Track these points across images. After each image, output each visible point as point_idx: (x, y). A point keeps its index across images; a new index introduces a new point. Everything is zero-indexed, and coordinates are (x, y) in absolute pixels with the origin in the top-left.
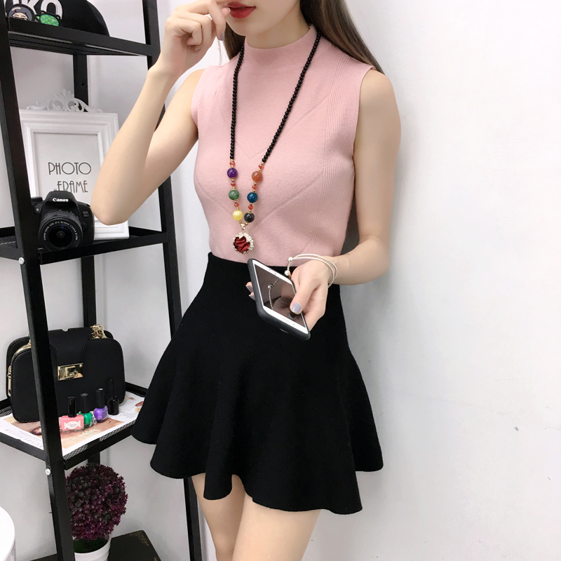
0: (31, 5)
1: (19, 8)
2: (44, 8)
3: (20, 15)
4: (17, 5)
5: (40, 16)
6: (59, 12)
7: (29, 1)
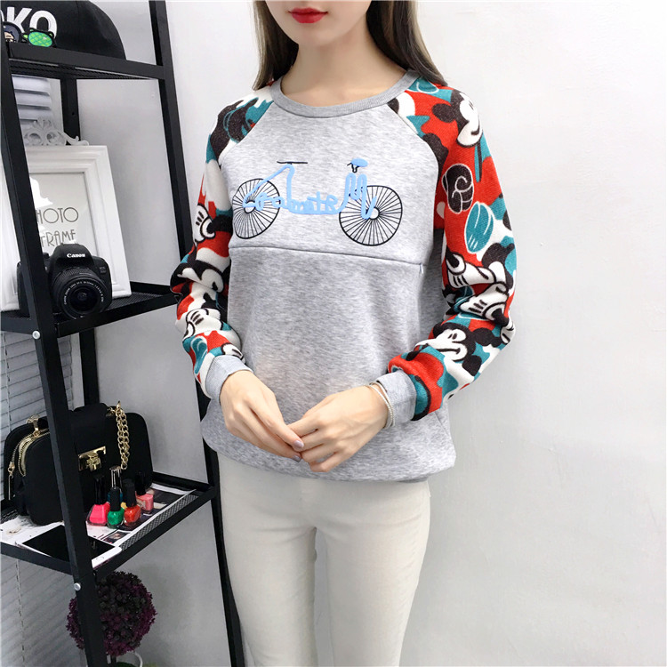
0: (18, 22)
1: (5, 27)
2: (34, 24)
5: (28, 34)
6: (53, 28)
7: (15, 17)
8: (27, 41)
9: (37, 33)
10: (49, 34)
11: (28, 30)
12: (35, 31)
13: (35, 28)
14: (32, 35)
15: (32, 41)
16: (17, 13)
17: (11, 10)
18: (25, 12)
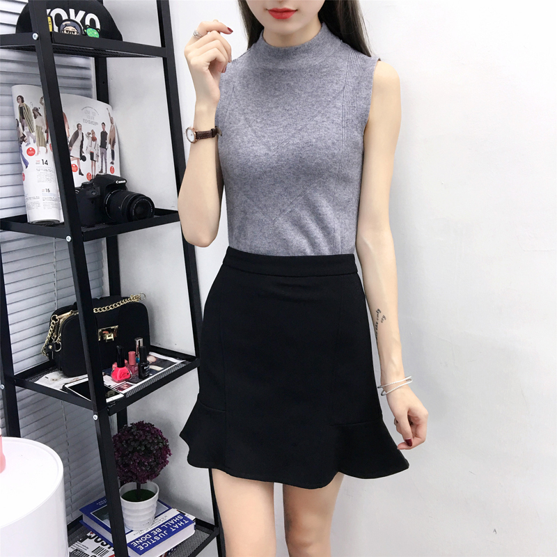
1: (69, 22)
2: (87, 22)
3: (71, 29)
4: (66, 20)
6: (98, 26)
7: (76, 16)
8: (86, 34)
9: (91, 29)
10: (97, 29)
11: (86, 27)
12: (90, 27)
13: (89, 24)
14: (88, 30)
15: (89, 34)
16: (76, 14)
17: (72, 11)
18: (81, 13)
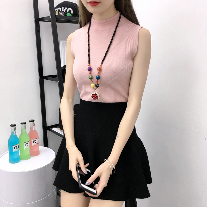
0: (64, 11)
1: (61, 12)
2: (68, 11)
3: (61, 14)
4: (61, 11)
5: (66, 13)
6: (72, 12)
8: (66, 15)
10: (71, 13)
12: (68, 13)
17: (63, 8)
18: (66, 8)
